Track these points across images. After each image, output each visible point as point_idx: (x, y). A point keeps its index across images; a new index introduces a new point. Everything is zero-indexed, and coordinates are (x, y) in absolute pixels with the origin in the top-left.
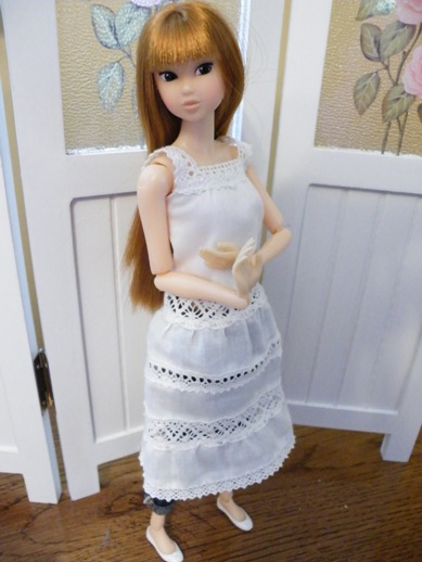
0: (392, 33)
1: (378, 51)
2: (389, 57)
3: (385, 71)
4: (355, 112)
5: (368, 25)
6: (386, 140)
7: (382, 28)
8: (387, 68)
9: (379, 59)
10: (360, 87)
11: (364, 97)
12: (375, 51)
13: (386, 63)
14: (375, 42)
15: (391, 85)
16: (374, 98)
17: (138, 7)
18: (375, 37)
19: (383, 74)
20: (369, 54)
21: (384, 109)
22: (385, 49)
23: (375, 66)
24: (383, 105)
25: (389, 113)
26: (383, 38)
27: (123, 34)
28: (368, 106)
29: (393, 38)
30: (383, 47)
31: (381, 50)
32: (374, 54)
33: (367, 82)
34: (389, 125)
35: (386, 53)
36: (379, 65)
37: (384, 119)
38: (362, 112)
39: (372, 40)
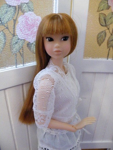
0: (110, 16)
1: (105, 23)
2: (109, 25)
3: (108, 30)
4: (98, 45)
5: (101, 13)
6: (108, 55)
7: (107, 15)
8: (108, 29)
9: (106, 26)
10: (99, 36)
11: (101, 40)
12: (104, 23)
13: (108, 27)
14: (104, 20)
15: (110, 35)
16: (104, 40)
17: (10, 6)
18: (104, 18)
19: (107, 31)
20: (102, 24)
21: (108, 44)
22: (108, 23)
23: (104, 28)
24: (107, 42)
25: (110, 45)
26: (107, 19)
27: (4, 18)
28: (102, 43)
29: (111, 18)
30: (107, 21)
31: (106, 23)
32: (104, 24)
33: (102, 34)
34: (110, 49)
35: (108, 24)
36: (106, 28)
37: (108, 47)
38: (100, 45)
39: (103, 19)
